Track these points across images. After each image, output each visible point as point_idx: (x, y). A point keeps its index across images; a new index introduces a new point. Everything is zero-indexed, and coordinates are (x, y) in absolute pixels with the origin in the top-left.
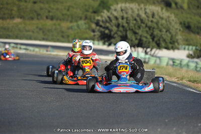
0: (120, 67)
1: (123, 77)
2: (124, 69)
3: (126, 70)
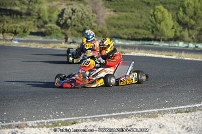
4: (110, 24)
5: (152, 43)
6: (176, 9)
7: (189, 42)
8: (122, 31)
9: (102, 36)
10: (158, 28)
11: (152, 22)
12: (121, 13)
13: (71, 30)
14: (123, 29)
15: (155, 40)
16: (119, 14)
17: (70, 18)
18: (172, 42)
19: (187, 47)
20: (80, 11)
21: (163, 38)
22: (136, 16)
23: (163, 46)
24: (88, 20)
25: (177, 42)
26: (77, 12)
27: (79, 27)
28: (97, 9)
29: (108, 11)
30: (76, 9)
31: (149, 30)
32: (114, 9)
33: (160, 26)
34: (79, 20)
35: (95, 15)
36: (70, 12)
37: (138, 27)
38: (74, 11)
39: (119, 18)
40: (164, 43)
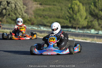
0: (50, 39)
1: (51, 45)
2: (52, 40)
3: (53, 41)
4: (37, 14)
5: (70, 30)
6: (89, 4)
7: (99, 30)
8: (46, 20)
9: (30, 23)
10: (75, 18)
11: (69, 13)
12: (46, 6)
13: (6, 18)
14: (47, 18)
15: (72, 27)
16: (44, 7)
17: (5, 9)
18: (86, 30)
19: (98, 34)
20: (14, 3)
21: (78, 26)
22: (57, 8)
23: (78, 32)
24: (20, 10)
25: (90, 29)
26: (12, 3)
27: (13, 17)
28: (27, 2)
29: (35, 4)
30: (10, 1)
31: (67, 19)
32: (40, 3)
33: (76, 16)
34: (13, 11)
35: (25, 6)
36: (5, 4)
37: (59, 17)
38: (8, 3)
39: (44, 10)
40: (80, 30)
